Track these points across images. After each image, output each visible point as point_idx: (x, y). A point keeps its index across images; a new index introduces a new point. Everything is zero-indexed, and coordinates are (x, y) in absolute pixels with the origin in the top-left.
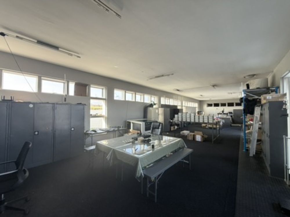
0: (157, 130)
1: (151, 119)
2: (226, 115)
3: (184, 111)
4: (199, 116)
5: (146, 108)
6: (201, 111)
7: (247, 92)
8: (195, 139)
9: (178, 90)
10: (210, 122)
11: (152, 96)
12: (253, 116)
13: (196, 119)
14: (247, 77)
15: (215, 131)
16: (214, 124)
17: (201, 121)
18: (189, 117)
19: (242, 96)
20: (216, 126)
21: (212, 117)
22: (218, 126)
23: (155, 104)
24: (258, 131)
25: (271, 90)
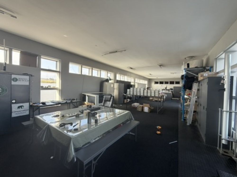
0: (108, 102)
1: (106, 92)
2: (168, 91)
3: (136, 87)
4: (147, 91)
5: (102, 82)
6: (150, 87)
7: (187, 70)
8: (143, 110)
9: (131, 68)
10: (156, 96)
11: (108, 72)
12: (191, 91)
13: (145, 93)
14: (187, 59)
15: (160, 103)
16: (160, 98)
17: (149, 95)
18: (139, 91)
19: (183, 73)
20: (161, 99)
21: (158, 92)
22: (162, 100)
23: (111, 80)
24: (195, 104)
25: (206, 69)
